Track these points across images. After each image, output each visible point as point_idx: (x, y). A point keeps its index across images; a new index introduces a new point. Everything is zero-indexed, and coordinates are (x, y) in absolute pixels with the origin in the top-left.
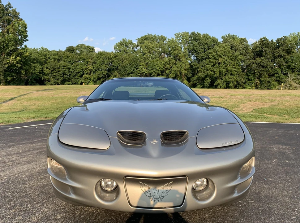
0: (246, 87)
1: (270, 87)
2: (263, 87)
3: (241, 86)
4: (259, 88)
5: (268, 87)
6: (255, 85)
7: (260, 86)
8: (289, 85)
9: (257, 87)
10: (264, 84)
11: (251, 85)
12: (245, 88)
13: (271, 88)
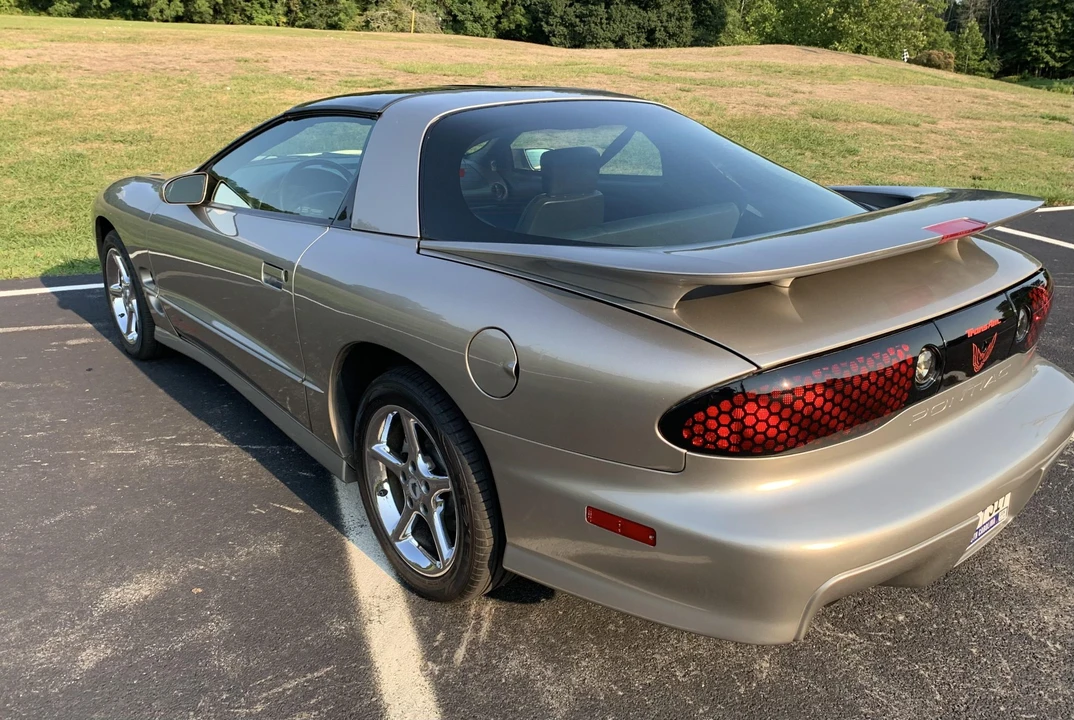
0: (254, 15)
1: (336, 19)
2: (313, 18)
3: (235, 12)
4: (300, 19)
5: (329, 17)
6: (286, 9)
7: (302, 11)
8: (396, 12)
9: (293, 15)
10: (315, 5)
11: (272, 7)
12: (250, 20)
13: (340, 20)
